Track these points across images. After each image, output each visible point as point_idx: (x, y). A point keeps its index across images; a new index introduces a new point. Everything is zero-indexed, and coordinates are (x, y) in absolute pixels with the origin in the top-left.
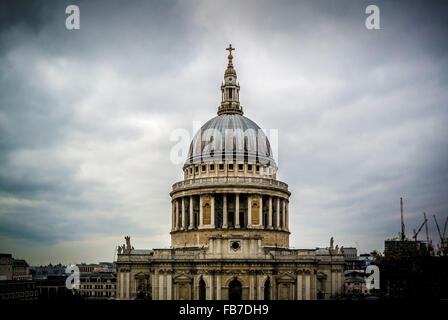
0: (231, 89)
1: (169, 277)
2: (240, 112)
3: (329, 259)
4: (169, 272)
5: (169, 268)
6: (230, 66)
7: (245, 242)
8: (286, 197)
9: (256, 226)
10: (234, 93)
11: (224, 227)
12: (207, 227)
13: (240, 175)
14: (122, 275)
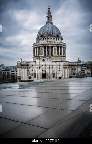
0: (49, 17)
1: (26, 69)
2: (52, 24)
3: (77, 64)
4: (26, 68)
5: (26, 67)
6: (49, 11)
7: (47, 59)
8: (65, 47)
9: (56, 55)
10: (50, 18)
11: (46, 55)
12: (41, 55)
13: (51, 41)
14: (19, 69)
